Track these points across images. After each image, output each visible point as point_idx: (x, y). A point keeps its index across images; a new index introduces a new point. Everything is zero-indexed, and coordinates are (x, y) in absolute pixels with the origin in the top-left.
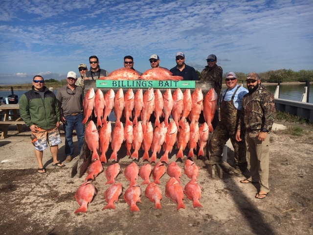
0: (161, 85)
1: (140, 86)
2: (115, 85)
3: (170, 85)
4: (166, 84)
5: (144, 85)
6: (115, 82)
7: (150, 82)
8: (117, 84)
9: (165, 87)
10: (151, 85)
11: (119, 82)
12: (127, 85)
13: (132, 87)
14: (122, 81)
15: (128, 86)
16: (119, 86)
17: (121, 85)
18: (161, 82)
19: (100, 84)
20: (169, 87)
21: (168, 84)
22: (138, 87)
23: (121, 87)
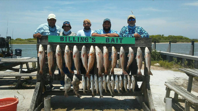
16: (66, 41)
23: (68, 42)
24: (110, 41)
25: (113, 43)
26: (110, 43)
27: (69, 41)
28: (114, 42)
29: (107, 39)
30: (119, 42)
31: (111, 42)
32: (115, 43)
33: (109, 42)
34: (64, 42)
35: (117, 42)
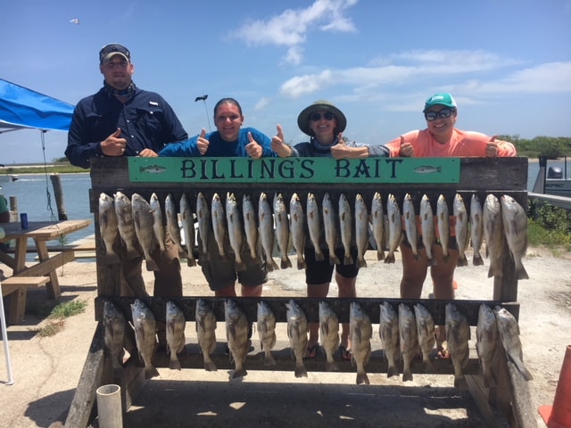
0: (343, 172)
1: (271, 176)
2: (189, 173)
3: (372, 171)
4: (358, 168)
5: (287, 173)
6: (188, 165)
7: (307, 165)
8: (198, 169)
9: (357, 180)
10: (308, 173)
11: (203, 163)
12: (228, 174)
13: (245, 180)
14: (215, 162)
15: (233, 176)
16: (204, 177)
17: (209, 173)
18: (343, 164)
19: (142, 169)
20: (369, 180)
21: (366, 171)
22: (267, 179)
23: (210, 180)
24: (353, 171)
25: (362, 179)
26: (351, 180)
27: (215, 176)
28: (368, 176)
29: (338, 161)
30: (385, 177)
31: (356, 176)
32: (373, 180)
33: (348, 174)
34: (197, 179)
35: (377, 175)
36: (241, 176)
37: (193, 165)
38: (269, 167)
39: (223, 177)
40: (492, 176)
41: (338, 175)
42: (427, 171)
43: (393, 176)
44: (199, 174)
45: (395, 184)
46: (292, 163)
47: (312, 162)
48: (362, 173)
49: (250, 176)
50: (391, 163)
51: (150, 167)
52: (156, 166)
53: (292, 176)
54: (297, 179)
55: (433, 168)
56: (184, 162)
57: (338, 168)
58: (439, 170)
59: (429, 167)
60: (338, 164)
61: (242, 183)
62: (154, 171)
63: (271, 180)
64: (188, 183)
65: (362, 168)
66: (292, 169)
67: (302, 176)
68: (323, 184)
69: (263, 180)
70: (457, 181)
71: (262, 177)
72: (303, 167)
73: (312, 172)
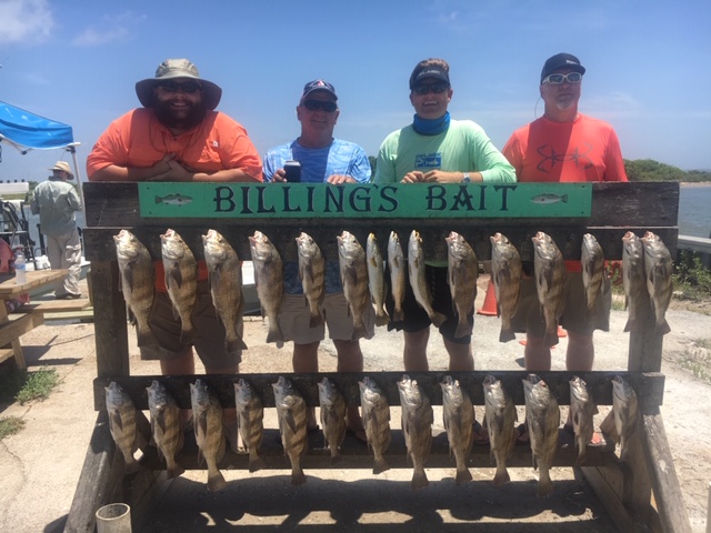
0: (437, 203)
1: (340, 208)
2: (225, 205)
3: (475, 202)
4: (457, 198)
5: (360, 204)
6: (225, 193)
7: (389, 193)
8: (238, 199)
9: (455, 214)
10: (391, 206)
11: (245, 190)
12: (280, 206)
13: (304, 214)
14: (261, 189)
15: (287, 208)
16: (246, 210)
17: (253, 204)
18: (436, 192)
19: (159, 200)
20: (471, 214)
21: (467, 202)
22: (334, 212)
23: (255, 214)
24: (451, 202)
25: (462, 212)
26: (446, 213)
27: (261, 209)
28: (470, 208)
29: (430, 189)
30: (493, 209)
31: (455, 208)
32: (477, 213)
33: (444, 206)
34: (237, 213)
35: (482, 207)
36: (299, 209)
37: (231, 194)
38: (337, 195)
39: (273, 210)
40: (634, 207)
41: (430, 207)
42: (548, 201)
43: (504, 208)
44: (239, 207)
45: (505, 218)
46: (368, 190)
47: (395, 190)
48: (463, 204)
49: (310, 209)
50: (501, 191)
51: (170, 197)
52: (178, 195)
53: (368, 208)
54: (374, 213)
55: (556, 197)
56: (218, 190)
57: (430, 198)
58: (564, 199)
59: (552, 196)
60: (430, 192)
61: (299, 219)
62: (175, 202)
63: (339, 214)
64: (223, 219)
65: (463, 198)
66: (368, 200)
67: (381, 209)
68: (410, 219)
69: (327, 215)
70: (588, 214)
71: (327, 210)
72: (383, 196)
73: (395, 203)
